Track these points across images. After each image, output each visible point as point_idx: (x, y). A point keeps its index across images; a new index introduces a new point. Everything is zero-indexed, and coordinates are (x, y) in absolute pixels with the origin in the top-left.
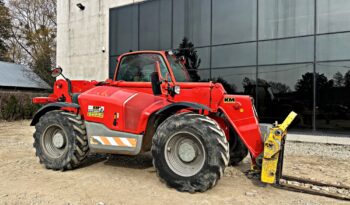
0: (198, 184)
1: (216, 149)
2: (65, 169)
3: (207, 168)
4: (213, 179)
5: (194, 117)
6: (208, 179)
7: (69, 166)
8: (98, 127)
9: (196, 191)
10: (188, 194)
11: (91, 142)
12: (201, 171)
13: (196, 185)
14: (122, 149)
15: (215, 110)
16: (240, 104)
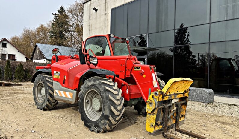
0: (98, 127)
1: (108, 103)
2: (45, 110)
3: (103, 116)
4: (106, 125)
5: (98, 80)
7: (45, 107)
8: (57, 85)
9: (98, 132)
10: (94, 133)
11: (55, 94)
12: (100, 118)
14: (67, 99)
15: (128, 75)
16: (143, 71)
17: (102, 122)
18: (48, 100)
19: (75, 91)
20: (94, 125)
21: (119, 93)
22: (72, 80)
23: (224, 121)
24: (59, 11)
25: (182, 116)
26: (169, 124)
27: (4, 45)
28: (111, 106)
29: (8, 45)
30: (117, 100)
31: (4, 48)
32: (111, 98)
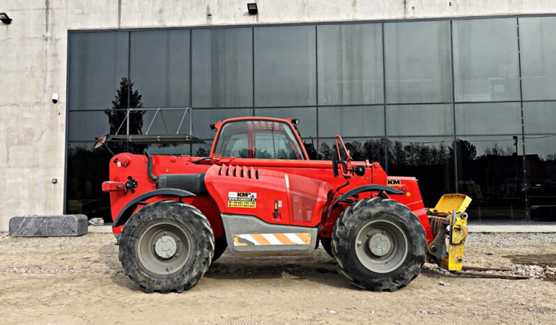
0: (402, 279)
3: (412, 258)
6: (413, 272)
8: (247, 222)
9: (399, 288)
11: (235, 243)
12: (404, 264)
13: (398, 280)
14: (288, 249)
17: (412, 268)
19: (316, 230)
20: (390, 279)
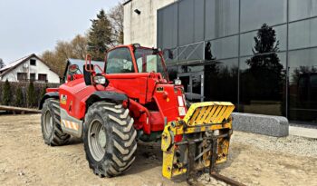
1: (111, 138)
3: (107, 155)
4: (110, 167)
5: (103, 106)
7: (53, 142)
8: (65, 113)
9: (102, 176)
10: (99, 177)
11: (62, 124)
13: (101, 170)
14: (73, 132)
15: (149, 99)
16: (166, 93)
17: (106, 163)
18: (56, 133)
19: (81, 122)
20: (97, 167)
21: (128, 123)
22: (77, 107)
23: (291, 164)
24: (98, 17)
25: (224, 155)
26: (199, 167)
27: (33, 63)
28: (115, 142)
29: (38, 62)
30: (125, 133)
31: (33, 67)
32: (114, 130)
